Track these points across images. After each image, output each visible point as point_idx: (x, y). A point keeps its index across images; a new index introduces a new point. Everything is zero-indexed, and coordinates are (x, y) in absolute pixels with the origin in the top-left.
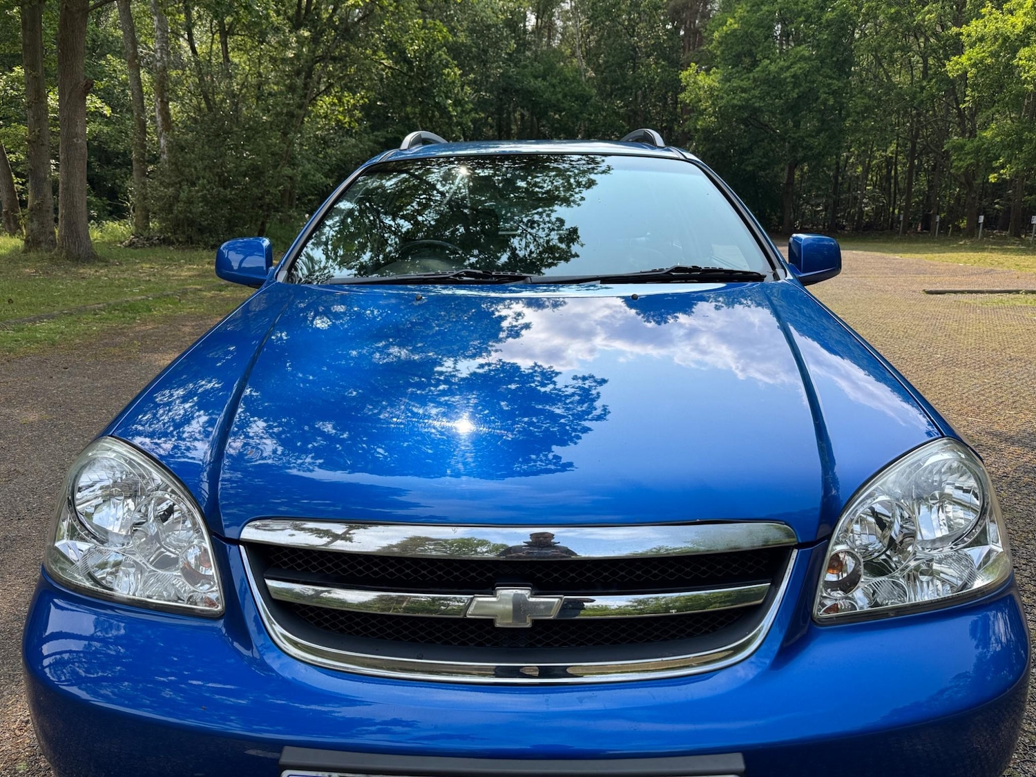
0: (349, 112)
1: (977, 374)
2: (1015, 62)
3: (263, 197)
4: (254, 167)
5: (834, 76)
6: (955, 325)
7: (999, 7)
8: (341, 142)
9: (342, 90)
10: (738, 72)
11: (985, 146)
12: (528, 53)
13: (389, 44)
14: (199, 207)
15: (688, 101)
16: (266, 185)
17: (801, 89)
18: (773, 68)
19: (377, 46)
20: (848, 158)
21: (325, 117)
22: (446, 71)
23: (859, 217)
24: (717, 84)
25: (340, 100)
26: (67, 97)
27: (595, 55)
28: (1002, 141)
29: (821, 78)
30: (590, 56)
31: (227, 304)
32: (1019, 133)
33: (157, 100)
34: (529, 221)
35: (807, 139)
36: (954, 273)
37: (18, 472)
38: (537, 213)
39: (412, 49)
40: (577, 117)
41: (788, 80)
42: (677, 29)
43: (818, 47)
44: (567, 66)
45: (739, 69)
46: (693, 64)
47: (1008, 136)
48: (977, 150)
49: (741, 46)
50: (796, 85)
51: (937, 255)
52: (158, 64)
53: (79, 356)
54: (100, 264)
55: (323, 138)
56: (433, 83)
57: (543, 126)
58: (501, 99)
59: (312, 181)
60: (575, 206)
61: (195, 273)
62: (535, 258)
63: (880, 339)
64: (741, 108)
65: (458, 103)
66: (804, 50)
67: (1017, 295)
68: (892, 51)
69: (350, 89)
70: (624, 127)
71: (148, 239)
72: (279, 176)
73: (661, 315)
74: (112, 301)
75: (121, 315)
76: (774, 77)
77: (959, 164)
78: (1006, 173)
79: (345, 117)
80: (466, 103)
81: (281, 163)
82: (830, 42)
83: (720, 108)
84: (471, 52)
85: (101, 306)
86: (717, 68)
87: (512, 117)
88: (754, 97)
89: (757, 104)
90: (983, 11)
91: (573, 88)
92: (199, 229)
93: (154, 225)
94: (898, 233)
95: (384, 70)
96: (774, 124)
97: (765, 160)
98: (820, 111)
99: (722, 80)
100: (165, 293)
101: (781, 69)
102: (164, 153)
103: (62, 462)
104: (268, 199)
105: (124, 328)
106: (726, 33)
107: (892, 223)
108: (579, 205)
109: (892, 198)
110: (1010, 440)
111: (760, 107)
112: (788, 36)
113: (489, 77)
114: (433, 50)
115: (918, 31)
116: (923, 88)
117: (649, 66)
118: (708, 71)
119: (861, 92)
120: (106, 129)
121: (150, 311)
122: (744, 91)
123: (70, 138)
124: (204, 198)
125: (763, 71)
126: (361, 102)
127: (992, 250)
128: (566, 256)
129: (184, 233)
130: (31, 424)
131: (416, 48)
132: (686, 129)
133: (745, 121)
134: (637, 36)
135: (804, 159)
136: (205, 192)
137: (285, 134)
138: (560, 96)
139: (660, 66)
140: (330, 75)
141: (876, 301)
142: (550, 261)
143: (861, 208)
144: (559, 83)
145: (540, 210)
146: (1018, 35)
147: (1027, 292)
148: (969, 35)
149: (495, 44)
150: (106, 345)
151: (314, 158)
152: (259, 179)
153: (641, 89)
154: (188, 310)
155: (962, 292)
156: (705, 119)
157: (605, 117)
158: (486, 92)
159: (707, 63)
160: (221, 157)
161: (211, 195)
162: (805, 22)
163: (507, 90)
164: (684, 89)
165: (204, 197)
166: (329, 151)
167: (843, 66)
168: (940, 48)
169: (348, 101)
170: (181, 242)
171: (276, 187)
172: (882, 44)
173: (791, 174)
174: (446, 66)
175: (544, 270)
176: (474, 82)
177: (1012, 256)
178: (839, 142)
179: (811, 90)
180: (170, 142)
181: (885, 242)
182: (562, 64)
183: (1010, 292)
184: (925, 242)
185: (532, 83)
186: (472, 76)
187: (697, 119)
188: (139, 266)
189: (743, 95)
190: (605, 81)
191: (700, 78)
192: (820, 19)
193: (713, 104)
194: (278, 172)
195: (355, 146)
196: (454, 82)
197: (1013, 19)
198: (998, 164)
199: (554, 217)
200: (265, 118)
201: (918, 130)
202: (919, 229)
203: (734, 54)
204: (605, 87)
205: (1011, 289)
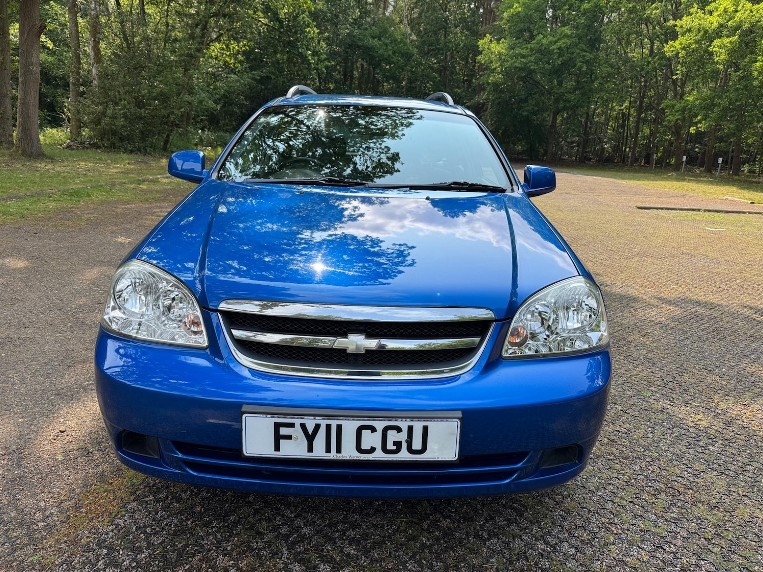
0: (235, 55)
1: (658, 262)
2: (710, 49)
3: (169, 116)
4: (162, 94)
5: (588, 50)
6: (652, 231)
7: (703, 9)
8: (227, 77)
9: (229, 40)
10: (519, 43)
11: (689, 106)
12: (368, 19)
13: (266, 8)
14: (121, 122)
15: (483, 62)
16: (171, 108)
17: (564, 58)
18: (544, 41)
19: (257, 8)
20: (595, 109)
21: (216, 59)
22: (307, 30)
23: (601, 152)
24: (504, 51)
25: (227, 46)
26: (26, 35)
27: (418, 23)
28: (700, 104)
29: (578, 51)
30: (413, 23)
31: (145, 194)
32: (712, 99)
33: (90, 40)
34: (366, 147)
35: (566, 95)
36: (660, 195)
37: (18, 299)
38: (373, 142)
39: (283, 12)
40: (402, 69)
41: (555, 51)
42: (478, 8)
43: (577, 28)
44: (396, 30)
45: (521, 40)
46: (488, 35)
47: (704, 101)
48: (684, 110)
49: (523, 24)
50: (560, 55)
51: (652, 182)
52: (93, 13)
53: (44, 226)
54: (48, 160)
55: (213, 74)
56: (298, 38)
57: (377, 74)
58: (347, 52)
59: (206, 106)
60: (398, 139)
61: (119, 170)
62: (370, 172)
63: (600, 237)
64: (520, 69)
65: (315, 53)
66: (567, 30)
67: (698, 213)
68: (629, 34)
69: (235, 39)
70: (436, 78)
71: (81, 143)
72: (181, 101)
73: (454, 212)
74: (61, 188)
75: (69, 198)
76: (545, 48)
77: (671, 118)
78: (702, 127)
79: (231, 59)
80: (322, 54)
81: (183, 92)
82: (586, 25)
83: (506, 68)
84: (327, 16)
85: (53, 191)
86: (505, 39)
87: (355, 66)
88: (530, 62)
89: (532, 67)
90: (692, 10)
91: (400, 47)
92: (120, 138)
93: (85, 132)
94: (627, 165)
95: (261, 26)
96: (544, 82)
97: (536, 108)
98: (576, 74)
99: (508, 48)
100: (99, 184)
101: (551, 42)
102: (95, 79)
103: (47, 294)
104: (172, 117)
105: (73, 208)
106: (512, 14)
107: (624, 158)
108: (400, 139)
109: (625, 140)
110: (669, 302)
111: (534, 69)
112: (557, 19)
113: (339, 35)
114: (299, 13)
115: (648, 21)
116: (649, 62)
117: (456, 34)
118: (498, 40)
119: (606, 62)
120: (50, 59)
121: (90, 196)
122: (523, 57)
123: (27, 65)
124: (125, 116)
125: (538, 44)
126: (243, 48)
127: (690, 181)
128: (391, 171)
129: (108, 140)
130: (20, 270)
131: (286, 11)
132: (481, 82)
133: (523, 79)
134: (449, 11)
135: (564, 109)
136: (125, 110)
137: (186, 70)
138: (390, 53)
139: (464, 35)
140: (221, 28)
141: (603, 212)
142: (380, 174)
143: (602, 146)
144: (391, 43)
145: (374, 140)
146: (714, 29)
147: (705, 211)
148: (681, 27)
149: (344, 12)
150: (61, 219)
151: (207, 89)
152: (166, 102)
153: (449, 51)
154: (118, 197)
155: (662, 209)
156: (495, 76)
157: (423, 70)
158: (336, 46)
159: (499, 35)
160: (137, 85)
161: (130, 113)
162: (569, 9)
163: (352, 46)
164: (480, 53)
165: (125, 114)
166: (218, 84)
167: (594, 42)
168: (662, 34)
169: (234, 48)
170: (106, 147)
171: (179, 109)
172: (622, 29)
173: (555, 119)
174: (308, 26)
175: (375, 180)
176: (328, 38)
177: (702, 185)
178: (589, 98)
179: (571, 59)
180: (101, 72)
181: (618, 171)
182: (393, 29)
183: (694, 210)
184: (645, 173)
185: (370, 42)
186: (326, 34)
187: (489, 76)
188: (76, 163)
189: (523, 60)
190: (424, 43)
191: (492, 45)
192: (579, 8)
193: (501, 65)
194: (181, 99)
195: (238, 81)
196: (313, 38)
197: (710, 18)
198: (697, 120)
199: (384, 145)
200: (172, 58)
201: (645, 92)
202: (642, 164)
203: (517, 29)
204: (424, 48)
205: (695, 208)
